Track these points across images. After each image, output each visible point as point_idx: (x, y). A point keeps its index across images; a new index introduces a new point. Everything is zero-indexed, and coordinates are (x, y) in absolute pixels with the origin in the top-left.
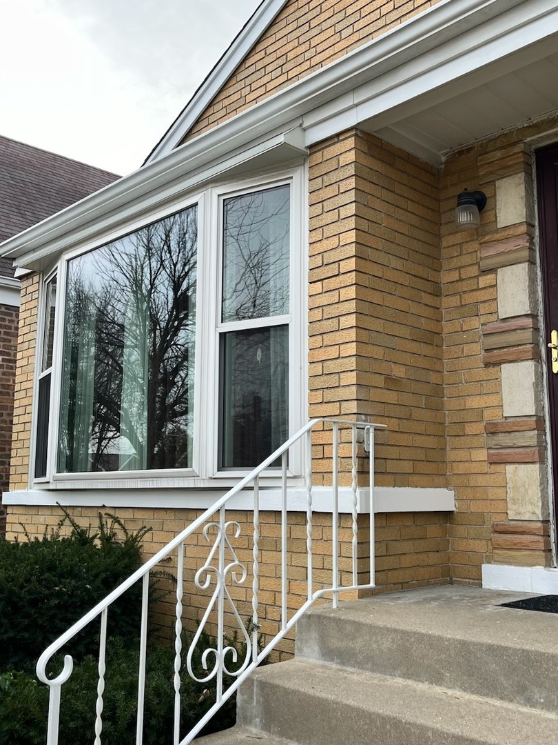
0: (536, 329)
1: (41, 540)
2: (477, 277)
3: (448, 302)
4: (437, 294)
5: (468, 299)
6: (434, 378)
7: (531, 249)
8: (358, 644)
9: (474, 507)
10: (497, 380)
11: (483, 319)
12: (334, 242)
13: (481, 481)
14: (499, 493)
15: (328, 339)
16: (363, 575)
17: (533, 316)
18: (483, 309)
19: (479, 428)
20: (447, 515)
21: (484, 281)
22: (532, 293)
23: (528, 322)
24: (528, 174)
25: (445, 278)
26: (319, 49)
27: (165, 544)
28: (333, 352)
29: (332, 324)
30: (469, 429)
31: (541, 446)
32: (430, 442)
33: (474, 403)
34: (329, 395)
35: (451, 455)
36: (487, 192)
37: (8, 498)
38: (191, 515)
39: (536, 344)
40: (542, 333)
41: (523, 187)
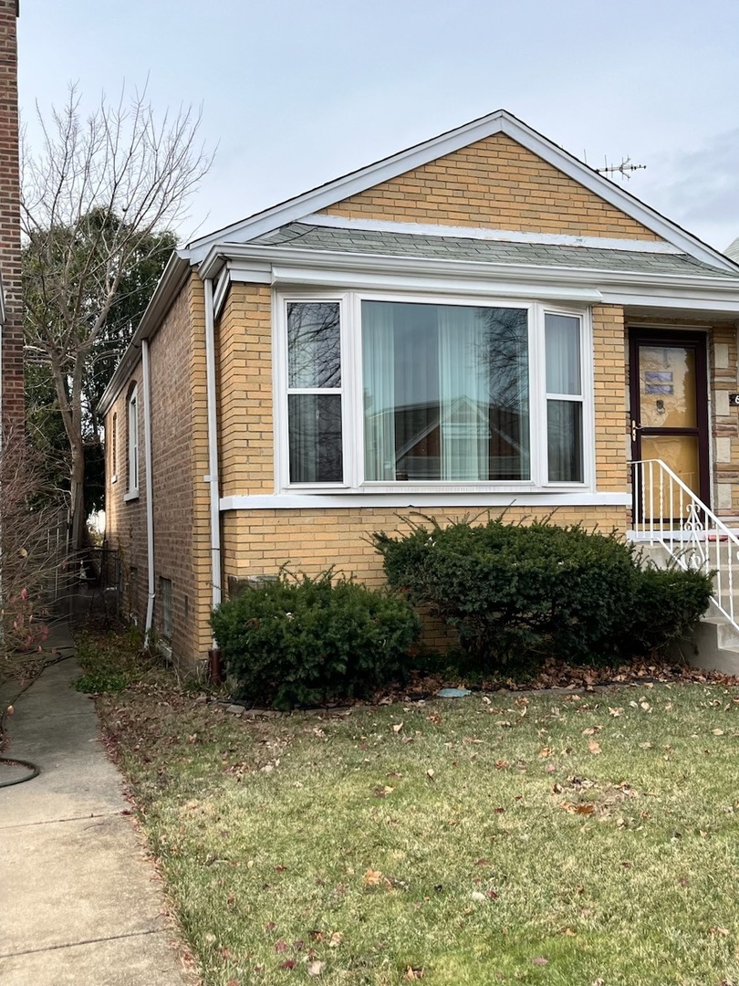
0: (630, 419)
24: (626, 340)
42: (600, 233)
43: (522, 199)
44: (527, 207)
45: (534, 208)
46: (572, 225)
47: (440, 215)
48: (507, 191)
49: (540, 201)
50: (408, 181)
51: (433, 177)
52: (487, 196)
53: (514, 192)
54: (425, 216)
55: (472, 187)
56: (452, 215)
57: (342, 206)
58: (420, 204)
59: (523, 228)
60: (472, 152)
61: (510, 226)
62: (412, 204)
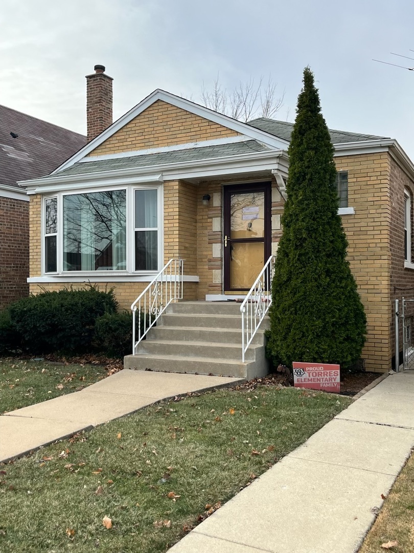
0: (222, 235)
1: (77, 291)
2: (207, 219)
3: (199, 225)
4: (196, 222)
5: (204, 224)
6: (195, 246)
7: (222, 214)
8: (183, 308)
9: (205, 280)
10: (212, 248)
11: (208, 231)
12: (172, 210)
13: (206, 274)
14: (211, 277)
15: (170, 236)
16: (180, 296)
17: (221, 232)
18: (208, 228)
19: (206, 260)
20: (197, 283)
21: (209, 220)
22: (221, 226)
23: (220, 233)
24: (222, 192)
25: (198, 218)
26: (158, 132)
27: (144, 289)
28: (172, 240)
29: (172, 233)
30: (204, 260)
31: (222, 265)
32: (193, 263)
33: (205, 253)
34: (170, 251)
35: (198, 267)
36: (211, 195)
37: (29, 280)
38: (147, 284)
39: (222, 239)
40: (223, 236)
41: (220, 197)
42: (207, 138)
43: (168, 130)
44: (171, 133)
45: (174, 133)
46: (193, 138)
47: (133, 146)
48: (162, 128)
49: (178, 129)
50: (120, 134)
51: (130, 129)
52: (153, 132)
53: (165, 127)
54: (127, 148)
55: (146, 130)
56: (137, 145)
57: (95, 151)
58: (125, 144)
59: (168, 144)
60: (146, 113)
61: (163, 145)
62: (121, 144)
